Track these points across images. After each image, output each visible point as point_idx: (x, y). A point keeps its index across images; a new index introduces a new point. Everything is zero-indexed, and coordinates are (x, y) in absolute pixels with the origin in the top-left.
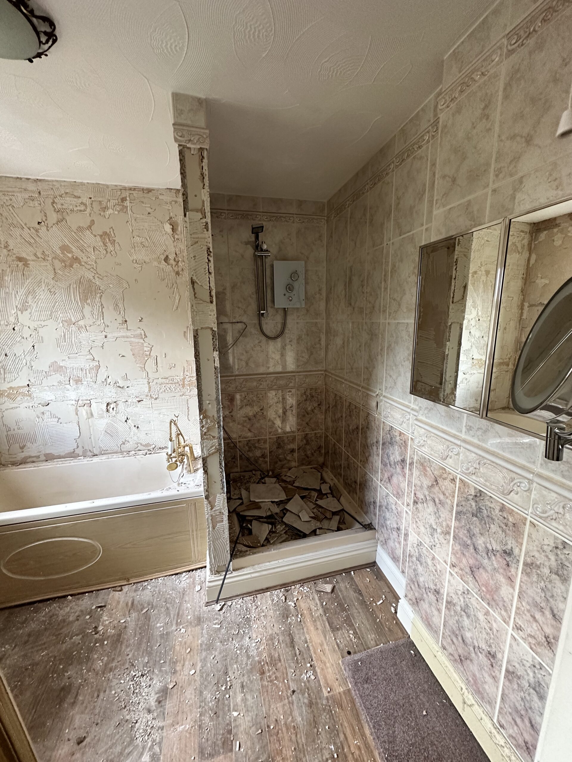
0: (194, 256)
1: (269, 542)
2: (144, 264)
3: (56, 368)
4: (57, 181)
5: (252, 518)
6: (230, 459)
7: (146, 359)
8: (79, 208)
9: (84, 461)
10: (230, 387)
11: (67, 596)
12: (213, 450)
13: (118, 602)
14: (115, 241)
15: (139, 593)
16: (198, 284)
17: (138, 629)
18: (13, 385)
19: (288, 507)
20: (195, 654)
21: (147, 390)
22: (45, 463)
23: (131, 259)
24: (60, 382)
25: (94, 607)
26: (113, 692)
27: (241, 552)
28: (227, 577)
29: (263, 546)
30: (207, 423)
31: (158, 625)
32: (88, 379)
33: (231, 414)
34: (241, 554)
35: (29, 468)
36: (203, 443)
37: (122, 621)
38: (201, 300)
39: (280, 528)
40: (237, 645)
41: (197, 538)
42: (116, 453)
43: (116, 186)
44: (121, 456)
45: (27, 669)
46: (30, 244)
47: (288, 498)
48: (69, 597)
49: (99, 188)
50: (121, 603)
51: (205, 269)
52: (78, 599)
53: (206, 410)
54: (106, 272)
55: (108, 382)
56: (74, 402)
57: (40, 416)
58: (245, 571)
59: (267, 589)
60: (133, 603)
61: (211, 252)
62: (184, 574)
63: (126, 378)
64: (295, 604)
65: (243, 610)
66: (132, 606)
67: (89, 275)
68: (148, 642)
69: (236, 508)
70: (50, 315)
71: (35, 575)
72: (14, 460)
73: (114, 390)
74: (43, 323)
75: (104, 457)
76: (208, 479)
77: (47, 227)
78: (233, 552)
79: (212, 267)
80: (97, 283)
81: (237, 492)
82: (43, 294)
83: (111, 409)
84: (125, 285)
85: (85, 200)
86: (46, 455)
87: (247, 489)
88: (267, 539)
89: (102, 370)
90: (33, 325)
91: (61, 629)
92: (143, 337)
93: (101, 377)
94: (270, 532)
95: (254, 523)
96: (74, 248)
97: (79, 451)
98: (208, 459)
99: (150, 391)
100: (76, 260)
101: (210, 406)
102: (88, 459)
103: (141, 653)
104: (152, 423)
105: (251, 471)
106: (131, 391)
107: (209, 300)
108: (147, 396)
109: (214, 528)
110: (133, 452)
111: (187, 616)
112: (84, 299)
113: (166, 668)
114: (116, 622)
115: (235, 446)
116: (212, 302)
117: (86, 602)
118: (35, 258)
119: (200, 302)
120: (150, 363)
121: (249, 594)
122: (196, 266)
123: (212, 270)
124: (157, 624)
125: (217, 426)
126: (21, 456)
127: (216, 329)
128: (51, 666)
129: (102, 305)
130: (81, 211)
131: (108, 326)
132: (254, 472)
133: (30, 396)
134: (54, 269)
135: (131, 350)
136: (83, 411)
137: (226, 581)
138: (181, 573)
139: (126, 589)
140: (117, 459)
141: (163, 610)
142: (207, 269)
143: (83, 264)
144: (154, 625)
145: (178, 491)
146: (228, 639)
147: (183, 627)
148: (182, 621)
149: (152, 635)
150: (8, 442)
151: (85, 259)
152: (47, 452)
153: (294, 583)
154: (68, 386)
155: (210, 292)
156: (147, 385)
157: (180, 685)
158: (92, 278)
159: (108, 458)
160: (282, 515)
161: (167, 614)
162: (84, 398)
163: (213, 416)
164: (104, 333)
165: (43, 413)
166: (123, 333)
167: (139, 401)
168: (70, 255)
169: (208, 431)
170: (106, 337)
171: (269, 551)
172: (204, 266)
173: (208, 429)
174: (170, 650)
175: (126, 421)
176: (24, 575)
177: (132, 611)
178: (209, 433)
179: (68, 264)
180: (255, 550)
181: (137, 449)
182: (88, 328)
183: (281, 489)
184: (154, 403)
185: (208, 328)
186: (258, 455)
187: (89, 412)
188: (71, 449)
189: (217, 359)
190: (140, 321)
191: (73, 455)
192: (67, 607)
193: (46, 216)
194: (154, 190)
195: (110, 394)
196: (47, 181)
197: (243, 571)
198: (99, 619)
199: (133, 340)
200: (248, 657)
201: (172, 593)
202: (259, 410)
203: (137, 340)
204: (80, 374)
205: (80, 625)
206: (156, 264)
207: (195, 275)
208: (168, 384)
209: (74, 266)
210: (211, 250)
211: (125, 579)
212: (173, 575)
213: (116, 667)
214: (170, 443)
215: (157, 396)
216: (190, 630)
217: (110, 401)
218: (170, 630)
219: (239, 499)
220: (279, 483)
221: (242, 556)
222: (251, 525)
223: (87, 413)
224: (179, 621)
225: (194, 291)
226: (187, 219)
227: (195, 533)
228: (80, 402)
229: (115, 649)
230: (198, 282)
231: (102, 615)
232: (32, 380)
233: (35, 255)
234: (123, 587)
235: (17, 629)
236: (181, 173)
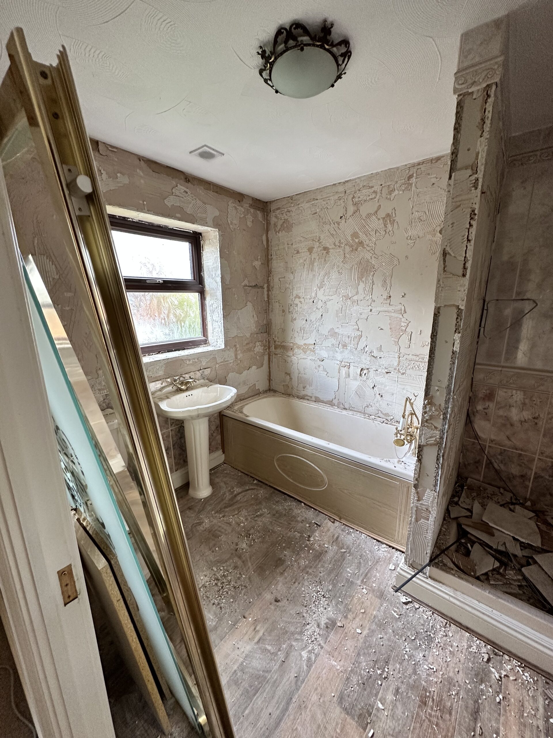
0: (453, 224)
1: (488, 579)
2: (418, 239)
3: (333, 334)
4: (358, 178)
5: (475, 540)
6: (472, 462)
7: (401, 334)
8: (370, 197)
9: (336, 410)
10: (491, 378)
11: (302, 502)
12: (432, 441)
13: (328, 530)
14: (394, 220)
15: (344, 534)
16: (450, 255)
17: (333, 560)
18: (306, 342)
19: (538, 558)
20: (368, 619)
21: (396, 364)
22: (314, 403)
23: (406, 236)
24: (333, 345)
25: (313, 522)
26: (303, 589)
27: (445, 565)
28: (417, 576)
29: (478, 578)
30: (430, 410)
31: (348, 570)
32: (352, 346)
33: (486, 411)
34: (444, 568)
35: (304, 404)
36: (423, 430)
37: (326, 546)
38: (451, 273)
39: (511, 574)
40: (408, 650)
41: (403, 522)
42: (360, 412)
43: (406, 165)
44: (363, 416)
45: (269, 531)
46: (332, 235)
47: (545, 548)
48: (303, 504)
49: (390, 173)
50: (330, 532)
51: (463, 236)
52: (307, 509)
53: (432, 397)
54: (382, 251)
55: (366, 351)
56: (338, 362)
57: (318, 368)
58: (443, 588)
59: (467, 629)
60: (337, 538)
61: (475, 214)
62: (384, 546)
63: (380, 349)
64: (500, 677)
65: (428, 625)
66: (336, 540)
67: (368, 256)
68: (336, 576)
69: (459, 517)
70: (336, 292)
71: (289, 476)
72: (298, 394)
73: (369, 358)
74: (330, 298)
75: (351, 413)
76: (420, 468)
77: (346, 219)
78: (435, 558)
79: (474, 233)
80: (373, 263)
81: (467, 501)
82: (334, 275)
83: (364, 374)
84: (396, 262)
85: (377, 188)
86: (316, 397)
87: (484, 506)
88: (486, 574)
89: (363, 339)
90: (324, 299)
91: (292, 521)
92: (403, 312)
93: (361, 346)
94: (494, 570)
95: (477, 546)
96: (361, 234)
97: (335, 402)
98: (425, 448)
99: (398, 365)
100: (361, 243)
101: (438, 393)
102: (340, 410)
103: (329, 580)
104: (395, 396)
105: (499, 488)
106: (383, 362)
107: (461, 273)
108: (395, 369)
109: (417, 520)
110: (373, 417)
111: (373, 582)
112: (360, 278)
113: (341, 607)
114: (322, 543)
115: (482, 450)
116: (464, 275)
117: (310, 514)
118: (334, 247)
119: (449, 276)
120: (405, 338)
121: (443, 615)
122: (452, 234)
123: (472, 237)
124: (348, 568)
125: (442, 417)
126: (303, 393)
127: (462, 308)
128: (280, 540)
129: (373, 282)
130: (372, 199)
131: (374, 301)
132: (502, 490)
133: (314, 351)
134: (345, 254)
135: (390, 324)
136: (344, 371)
137: (414, 579)
138: (383, 543)
139: (337, 524)
140: (359, 417)
141: (356, 561)
142: (466, 236)
143: (365, 246)
144: (345, 567)
145: (395, 467)
146: (401, 636)
147: (366, 589)
148: (367, 583)
149: (341, 573)
150: (298, 381)
151: (367, 241)
152: (317, 396)
153: (511, 654)
154: (337, 349)
155: (464, 264)
156: (397, 359)
157: (346, 631)
158: (370, 258)
159: (353, 415)
160: (523, 561)
161: (358, 566)
162: (346, 361)
163: (440, 405)
164: (370, 308)
165: (319, 366)
166: (386, 308)
167: (387, 373)
168: (357, 240)
169: (431, 419)
170: (371, 311)
171: (482, 589)
172: (463, 234)
173: (431, 418)
174: (350, 596)
175: (373, 388)
176: (284, 473)
177: (334, 543)
178: (431, 422)
179: (354, 248)
180: (463, 576)
181: (377, 415)
182: (359, 302)
183: (537, 530)
184: (401, 378)
185: (454, 305)
186: (514, 473)
187: (347, 372)
188: (330, 398)
189: (457, 342)
190: (403, 297)
191: (331, 403)
192: (300, 509)
193: (346, 211)
194: (443, 157)
195: (365, 361)
196: (353, 180)
197: (441, 587)
198: (314, 531)
199: (393, 315)
200: (415, 672)
201: (368, 554)
202: (530, 417)
203: (396, 315)
204: (347, 341)
205: (302, 527)
206: (429, 237)
207: (449, 244)
208: (417, 361)
209: (359, 249)
210: (476, 212)
211: (338, 516)
212: (375, 539)
213: (311, 574)
214: (402, 419)
215: (404, 371)
216: (370, 595)
217: (364, 368)
218: (355, 581)
219: (468, 510)
220: (537, 521)
221: (443, 570)
222: (472, 547)
223: (346, 373)
224: (365, 580)
225: (444, 264)
226: (452, 182)
227: (402, 515)
228: (343, 363)
229: (315, 561)
230: (452, 253)
231: (316, 530)
232: (317, 341)
233: (334, 244)
234: (336, 521)
235: (274, 504)
236: (455, 129)
